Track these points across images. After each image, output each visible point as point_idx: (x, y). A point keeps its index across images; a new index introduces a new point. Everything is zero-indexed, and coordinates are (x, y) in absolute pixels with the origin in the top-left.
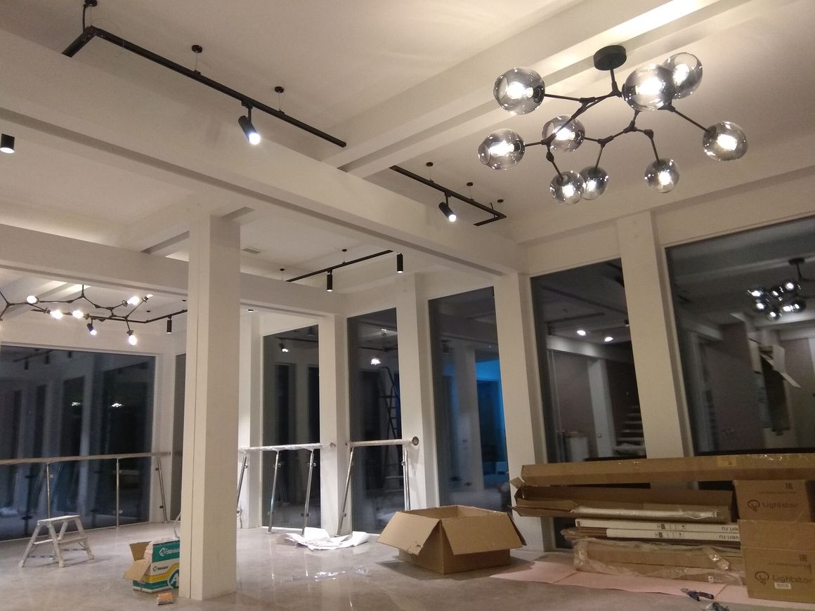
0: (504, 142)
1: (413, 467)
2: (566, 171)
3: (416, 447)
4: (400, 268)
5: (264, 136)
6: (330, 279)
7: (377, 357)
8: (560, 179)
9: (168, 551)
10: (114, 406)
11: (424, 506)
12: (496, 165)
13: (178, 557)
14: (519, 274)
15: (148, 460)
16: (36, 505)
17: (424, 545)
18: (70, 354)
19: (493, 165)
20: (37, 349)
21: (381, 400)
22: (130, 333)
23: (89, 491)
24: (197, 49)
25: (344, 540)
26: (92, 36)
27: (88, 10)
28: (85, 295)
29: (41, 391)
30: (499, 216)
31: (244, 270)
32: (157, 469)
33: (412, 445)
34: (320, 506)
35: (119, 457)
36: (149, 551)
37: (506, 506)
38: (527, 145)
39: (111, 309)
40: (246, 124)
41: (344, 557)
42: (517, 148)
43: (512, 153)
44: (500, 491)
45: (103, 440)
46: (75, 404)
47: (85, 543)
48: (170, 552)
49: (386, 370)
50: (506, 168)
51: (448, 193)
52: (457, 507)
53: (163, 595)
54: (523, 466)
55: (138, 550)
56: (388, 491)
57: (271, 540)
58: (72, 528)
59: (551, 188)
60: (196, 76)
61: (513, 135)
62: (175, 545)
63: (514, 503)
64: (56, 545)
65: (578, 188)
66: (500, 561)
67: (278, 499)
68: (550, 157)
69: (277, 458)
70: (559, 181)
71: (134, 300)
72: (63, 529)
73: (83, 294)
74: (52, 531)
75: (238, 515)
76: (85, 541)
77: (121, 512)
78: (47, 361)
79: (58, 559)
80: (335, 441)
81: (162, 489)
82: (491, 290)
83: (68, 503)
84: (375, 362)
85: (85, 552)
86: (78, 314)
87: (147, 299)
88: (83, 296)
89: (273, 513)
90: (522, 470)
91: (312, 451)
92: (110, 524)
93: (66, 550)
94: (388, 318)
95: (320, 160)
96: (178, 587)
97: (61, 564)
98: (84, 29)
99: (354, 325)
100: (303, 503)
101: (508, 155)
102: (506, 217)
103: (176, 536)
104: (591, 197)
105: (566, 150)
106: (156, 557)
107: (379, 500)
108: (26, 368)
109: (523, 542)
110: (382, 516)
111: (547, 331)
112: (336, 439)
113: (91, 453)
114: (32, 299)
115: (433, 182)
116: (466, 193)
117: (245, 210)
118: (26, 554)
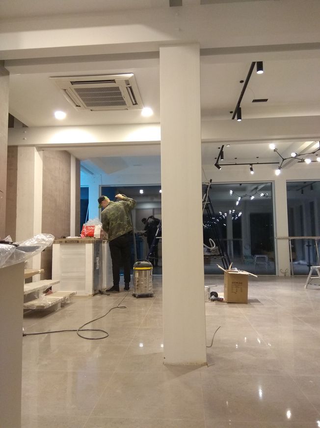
74: (318, 273)
114: (293, 155)
118: (307, 282)
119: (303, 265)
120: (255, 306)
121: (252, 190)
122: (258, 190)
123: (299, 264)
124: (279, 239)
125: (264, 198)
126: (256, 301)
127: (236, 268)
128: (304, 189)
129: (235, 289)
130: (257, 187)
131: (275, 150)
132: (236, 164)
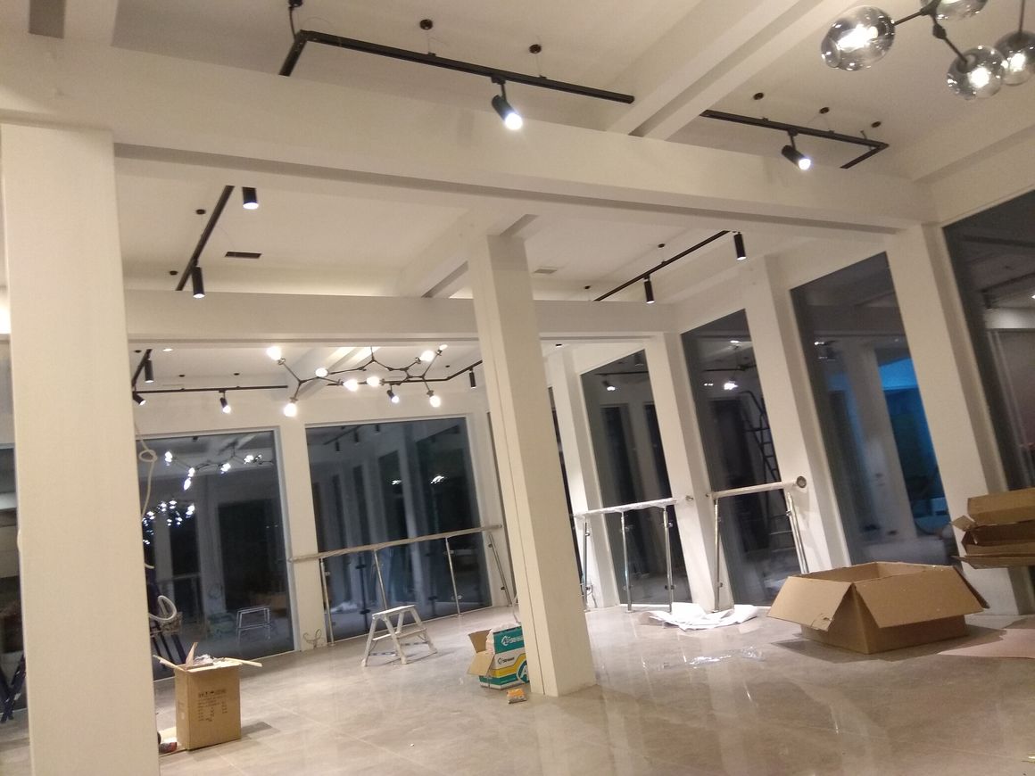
0: (860, 28)
1: (804, 517)
2: (973, 47)
3: (803, 490)
4: (741, 252)
5: (526, 115)
6: (648, 287)
7: (732, 379)
8: (963, 63)
9: (511, 640)
10: (434, 480)
11: (828, 567)
12: (852, 64)
13: (523, 646)
14: (923, 225)
15: (479, 535)
16: (374, 597)
17: (835, 616)
18: (377, 427)
19: (848, 65)
20: (343, 427)
21: (749, 435)
22: (430, 393)
23: (424, 576)
24: (426, 24)
25: (725, 616)
26: (305, 42)
27: (294, 13)
28: (375, 359)
29: (358, 472)
30: (878, 147)
31: (537, 297)
32: (490, 546)
33: (798, 487)
34: (686, 576)
35: (448, 535)
36: (490, 641)
37: (951, 557)
38: (897, 23)
39: (405, 369)
40: (500, 105)
41: (728, 636)
42: (881, 30)
43: (874, 40)
44: (941, 538)
45: (430, 519)
46: (395, 482)
47: (425, 635)
48: (513, 640)
49: (749, 395)
50: (868, 64)
51: (793, 130)
52: (876, 564)
53: (513, 691)
54: (970, 500)
55: (478, 639)
56: (776, 551)
57: (633, 619)
58: (409, 621)
59: (950, 81)
60: (430, 59)
61: (873, 12)
62: (517, 632)
63: (962, 552)
64: (395, 640)
65: (996, 69)
66: (952, 631)
67: (633, 569)
68: (939, 32)
69: (623, 521)
70: (962, 67)
71: (428, 356)
72: (400, 622)
73: (373, 357)
74: (389, 624)
75: (588, 592)
76: (424, 632)
77: (460, 597)
78: (357, 439)
79: (400, 655)
80: (691, 493)
81: (500, 568)
82: (882, 258)
83: (406, 590)
84: (729, 386)
85: (427, 645)
86: (374, 381)
87: (441, 352)
88: (373, 360)
89: (630, 587)
90: (969, 504)
91: (664, 507)
92: (451, 612)
93: (407, 644)
94: (737, 324)
95: (604, 130)
96: (529, 681)
97: (403, 659)
98: (295, 36)
99: (692, 342)
100: (665, 573)
101: (868, 44)
102: (887, 145)
103: (517, 622)
104: (1020, 80)
105: (964, 16)
106: (499, 647)
107: (766, 563)
108: (338, 449)
109: (983, 604)
110: (772, 583)
111: (983, 303)
112: (692, 492)
113: (420, 534)
114: (321, 372)
115: (767, 120)
116: (821, 124)
117: (526, 219)
118: (366, 652)
119: (349, 612)
120: (258, 740)
121: (222, 450)
122: (238, 447)
123: (340, 611)
124: (298, 561)
125: (254, 466)
126: (261, 726)
127: (206, 656)
128: (339, 440)
129: (207, 712)
130: (234, 443)
131: (280, 363)
132: (183, 390)
